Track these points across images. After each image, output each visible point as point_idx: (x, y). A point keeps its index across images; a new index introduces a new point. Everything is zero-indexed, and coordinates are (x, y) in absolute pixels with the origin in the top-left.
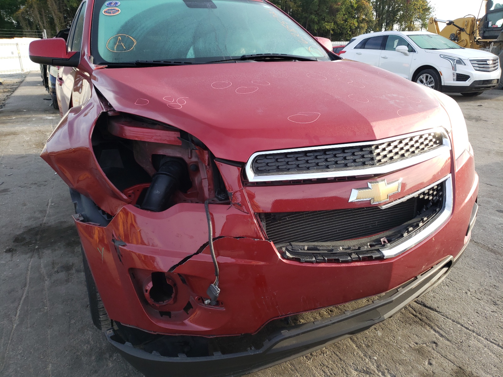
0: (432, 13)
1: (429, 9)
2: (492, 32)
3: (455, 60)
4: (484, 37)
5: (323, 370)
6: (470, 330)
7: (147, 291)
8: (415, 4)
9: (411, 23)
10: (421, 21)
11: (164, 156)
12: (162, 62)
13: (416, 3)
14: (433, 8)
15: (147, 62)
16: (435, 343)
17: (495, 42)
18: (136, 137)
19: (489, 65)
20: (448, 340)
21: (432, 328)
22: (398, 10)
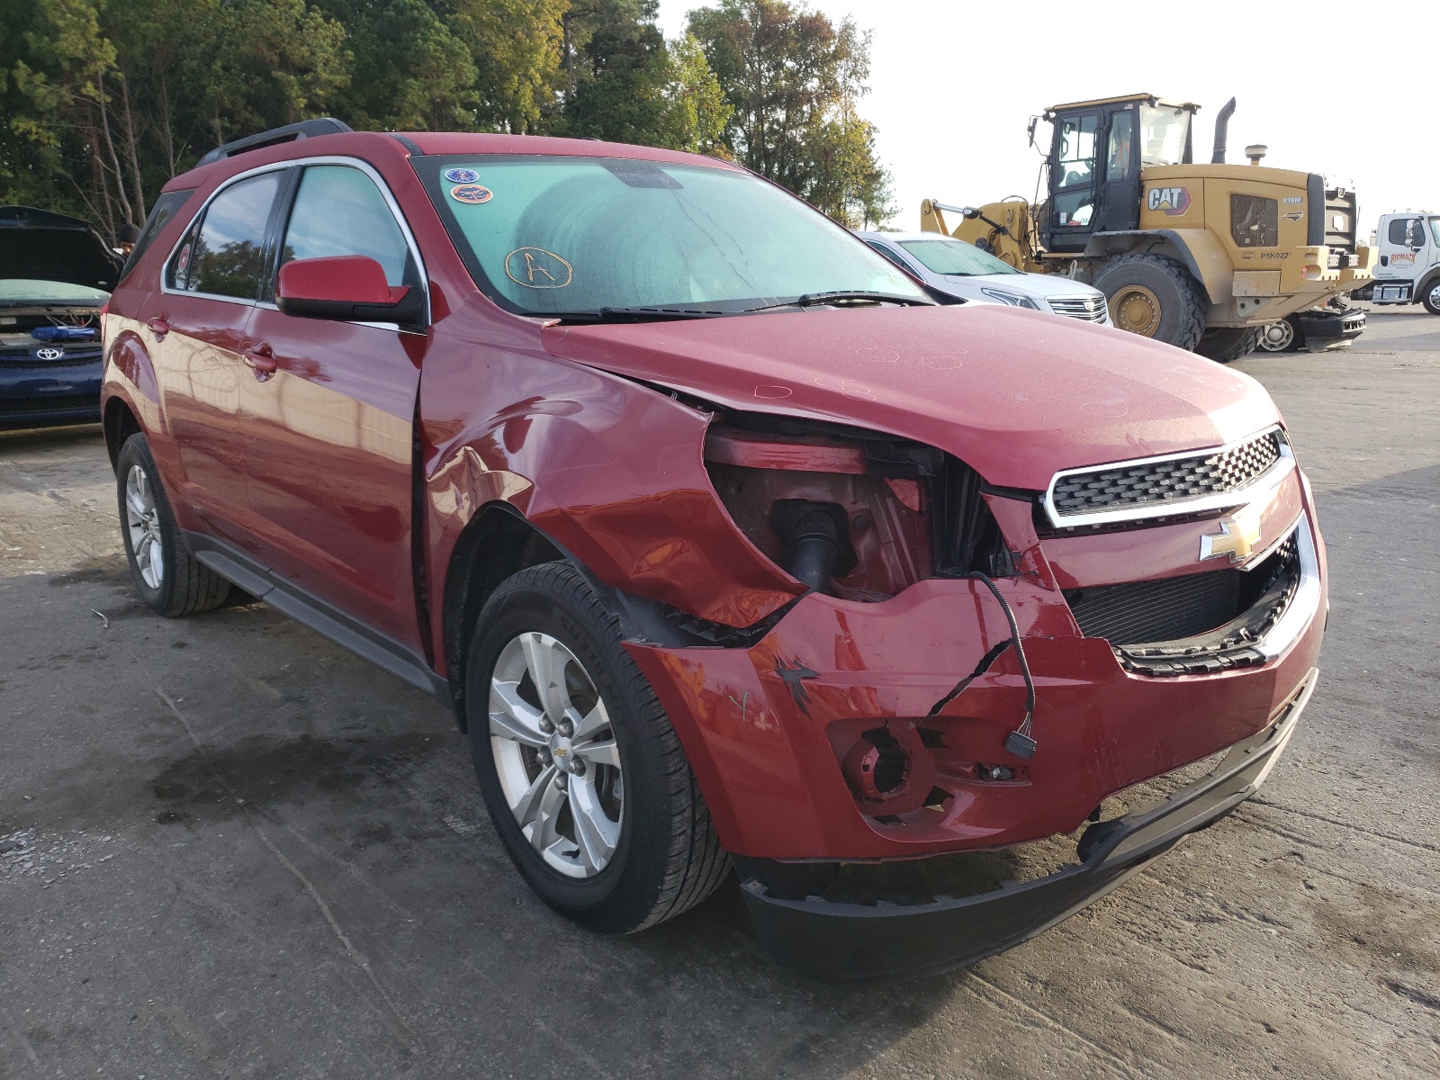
0: (888, 185)
1: (878, 175)
2: (1068, 236)
3: (1017, 299)
4: (1052, 249)
5: (1128, 930)
6: (1341, 825)
7: (866, 767)
8: (844, 162)
9: (838, 208)
10: (862, 204)
11: (802, 502)
12: (660, 311)
13: (846, 159)
14: (887, 174)
15: (630, 312)
16: (1295, 854)
17: (1079, 259)
18: (773, 462)
19: (1088, 311)
20: (1316, 846)
21: (1274, 831)
22: (806, 176)
